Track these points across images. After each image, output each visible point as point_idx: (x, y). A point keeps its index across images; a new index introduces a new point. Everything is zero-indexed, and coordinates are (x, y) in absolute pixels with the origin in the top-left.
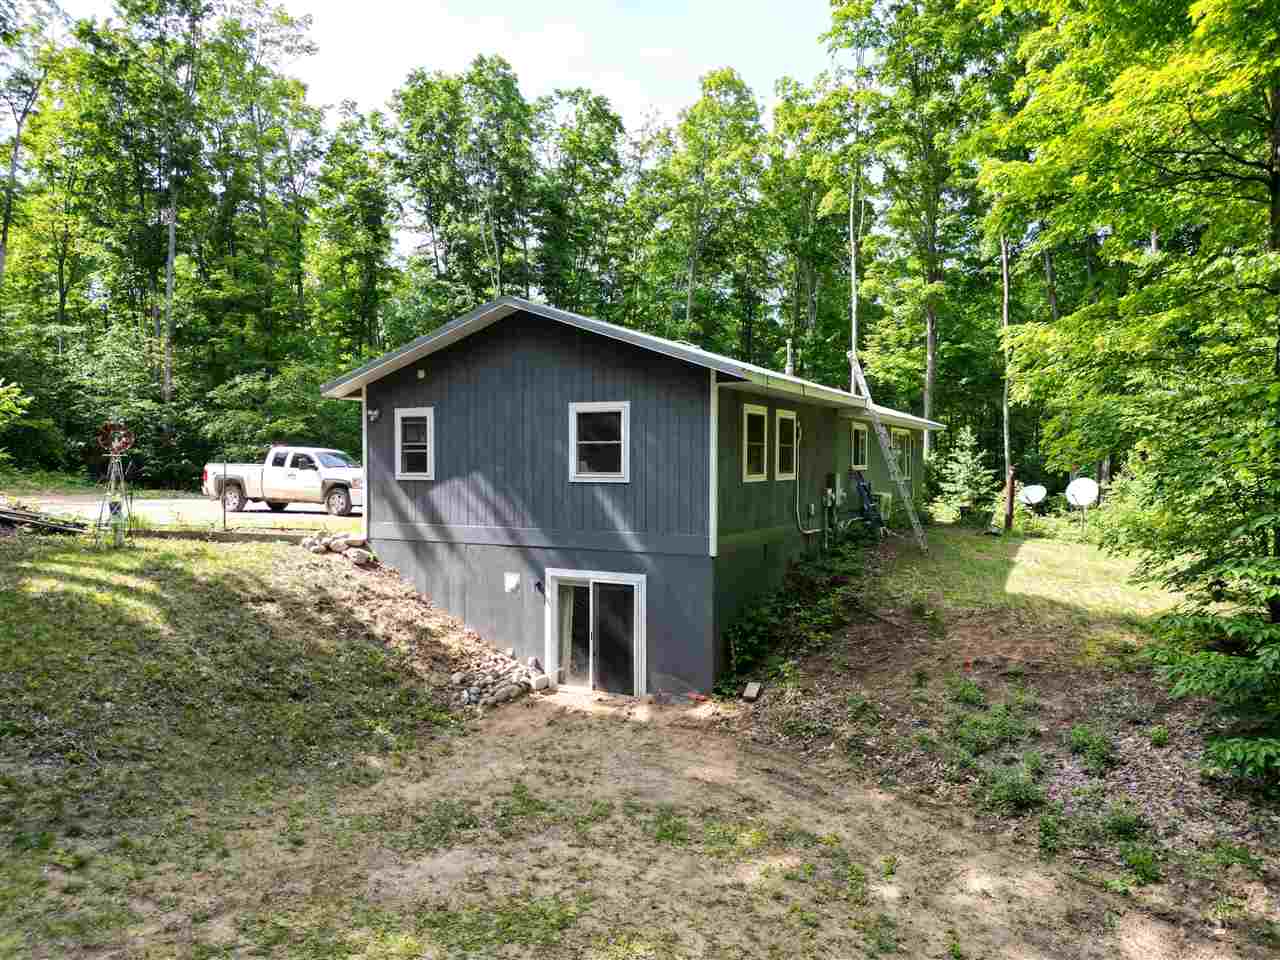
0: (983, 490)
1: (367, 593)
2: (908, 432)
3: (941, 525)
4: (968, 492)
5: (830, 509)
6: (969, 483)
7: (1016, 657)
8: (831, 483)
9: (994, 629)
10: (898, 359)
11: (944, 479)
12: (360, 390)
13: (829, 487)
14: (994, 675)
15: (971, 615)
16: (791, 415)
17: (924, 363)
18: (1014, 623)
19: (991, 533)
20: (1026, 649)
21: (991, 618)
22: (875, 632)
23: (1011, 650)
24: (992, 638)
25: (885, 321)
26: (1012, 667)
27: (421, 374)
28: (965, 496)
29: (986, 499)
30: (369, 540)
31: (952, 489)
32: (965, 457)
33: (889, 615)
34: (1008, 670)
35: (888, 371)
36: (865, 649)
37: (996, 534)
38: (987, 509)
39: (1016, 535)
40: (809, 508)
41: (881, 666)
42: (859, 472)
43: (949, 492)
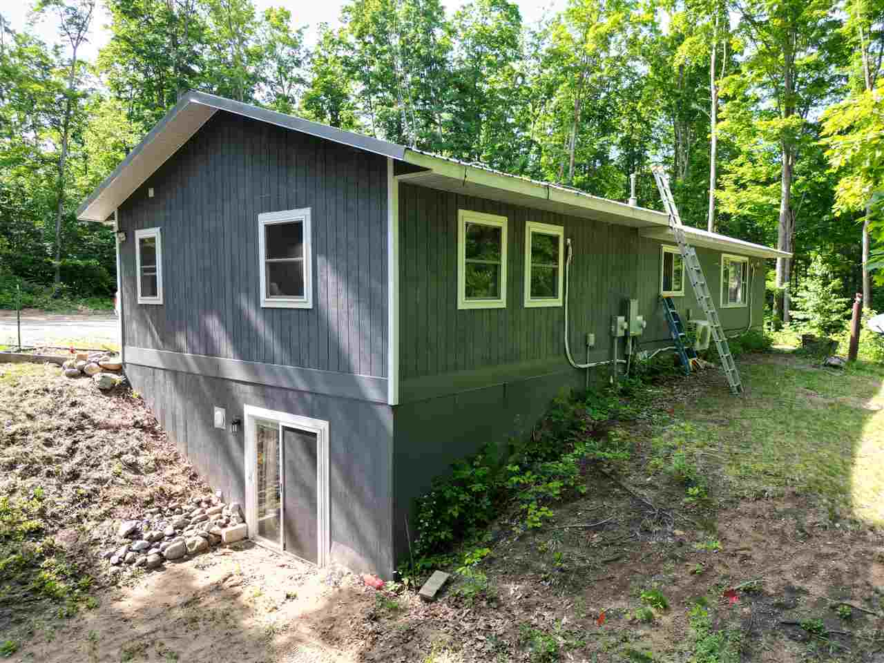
0: (835, 317)
1: (84, 422)
2: (747, 259)
3: (780, 353)
4: (817, 319)
5: (624, 340)
6: (819, 309)
7: (817, 589)
8: (624, 309)
9: (790, 528)
10: (755, 195)
11: (793, 307)
12: (113, 214)
13: (621, 315)
14: (773, 623)
15: (759, 496)
16: (557, 230)
17: (778, 198)
18: (823, 518)
19: (831, 365)
20: (835, 575)
21: (789, 505)
22: (616, 511)
23: (809, 572)
24: (783, 541)
25: (740, 159)
26: (804, 613)
27: (151, 193)
28: (814, 322)
29: (837, 327)
30: (124, 364)
31: (801, 317)
32: (815, 285)
33: (643, 487)
34: (795, 617)
35: (741, 205)
36: (596, 538)
37: (835, 367)
38: (834, 337)
39: (861, 367)
40: (586, 338)
41: (608, 571)
42: (668, 299)
43: (798, 320)
